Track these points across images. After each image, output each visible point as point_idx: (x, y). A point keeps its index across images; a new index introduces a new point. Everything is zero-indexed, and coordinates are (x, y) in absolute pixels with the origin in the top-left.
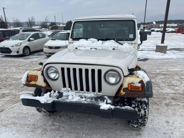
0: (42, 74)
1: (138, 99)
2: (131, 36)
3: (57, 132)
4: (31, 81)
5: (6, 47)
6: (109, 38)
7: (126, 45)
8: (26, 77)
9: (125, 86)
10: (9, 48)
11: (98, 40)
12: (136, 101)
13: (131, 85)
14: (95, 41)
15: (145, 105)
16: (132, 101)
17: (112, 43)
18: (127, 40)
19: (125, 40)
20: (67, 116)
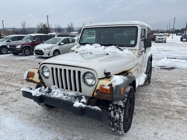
0: (39, 72)
1: (115, 103)
2: (132, 42)
3: (47, 124)
4: (30, 77)
5: (40, 49)
6: (111, 44)
7: (126, 51)
8: (27, 73)
9: (98, 87)
10: (42, 51)
11: (101, 46)
12: (113, 105)
13: (102, 87)
14: (99, 47)
15: (120, 110)
17: (113, 48)
18: (128, 46)
19: (125, 46)
20: (62, 112)
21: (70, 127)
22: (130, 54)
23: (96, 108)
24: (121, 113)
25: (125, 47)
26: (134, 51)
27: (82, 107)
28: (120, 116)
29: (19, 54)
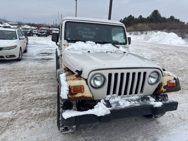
4: (76, 94)
9: (165, 83)
11: (96, 43)
13: (169, 82)
16: (159, 96)
17: (110, 46)
25: (119, 45)
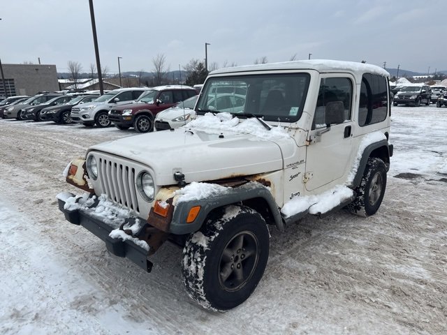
0: (84, 166)
2: (294, 111)
5: (164, 120)
6: (252, 113)
7: (278, 130)
8: (69, 167)
10: (167, 123)
12: (190, 243)
13: (158, 204)
14: (229, 119)
15: (199, 255)
18: (283, 120)
19: (279, 119)
21: (129, 280)
22: (282, 137)
23: (142, 245)
24: (200, 262)
25: (278, 121)
26: (293, 132)
27: (122, 239)
28: (197, 268)
29: (131, 128)
